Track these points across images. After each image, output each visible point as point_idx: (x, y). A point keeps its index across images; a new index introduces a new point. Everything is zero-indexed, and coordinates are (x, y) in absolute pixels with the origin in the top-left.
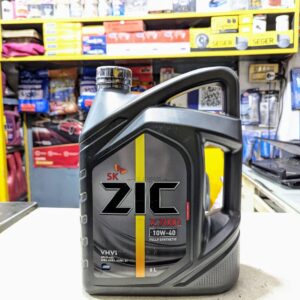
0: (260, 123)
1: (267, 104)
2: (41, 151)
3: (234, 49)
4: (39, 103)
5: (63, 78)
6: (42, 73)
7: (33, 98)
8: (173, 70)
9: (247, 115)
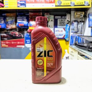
0: (78, 32)
1: (80, 25)
2: (4, 42)
3: (70, 6)
4: (2, 25)
5: (11, 17)
6: (3, 15)
8: (49, 14)
9: (74, 29)
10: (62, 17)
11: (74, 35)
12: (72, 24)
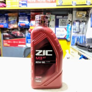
0: (79, 32)
1: (82, 25)
2: (6, 41)
3: (72, 5)
4: (5, 25)
5: (13, 16)
6: (6, 14)
7: (3, 23)
8: (50, 14)
9: (75, 29)
10: (63, 17)
11: (75, 36)
12: (73, 24)
